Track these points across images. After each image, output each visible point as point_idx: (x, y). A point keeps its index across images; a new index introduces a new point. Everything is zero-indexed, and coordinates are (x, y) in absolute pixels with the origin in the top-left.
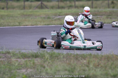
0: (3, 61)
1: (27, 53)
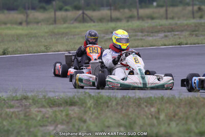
0: (18, 112)
1: (57, 98)
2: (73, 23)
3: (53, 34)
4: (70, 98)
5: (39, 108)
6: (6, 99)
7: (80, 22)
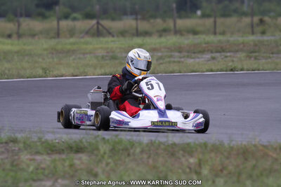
0: (2, 159)
1: (57, 141)
3: (54, 52)
4: (75, 142)
5: (31, 155)
7: (93, 35)
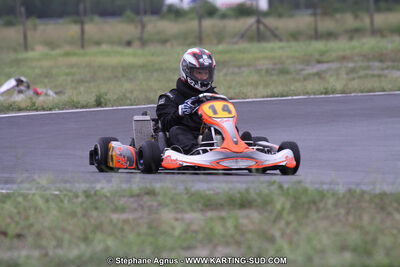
0: (134, 219)
1: (211, 192)
2: (236, 43)
4: (240, 193)
5: (177, 212)
6: (108, 194)
7: (251, 39)
